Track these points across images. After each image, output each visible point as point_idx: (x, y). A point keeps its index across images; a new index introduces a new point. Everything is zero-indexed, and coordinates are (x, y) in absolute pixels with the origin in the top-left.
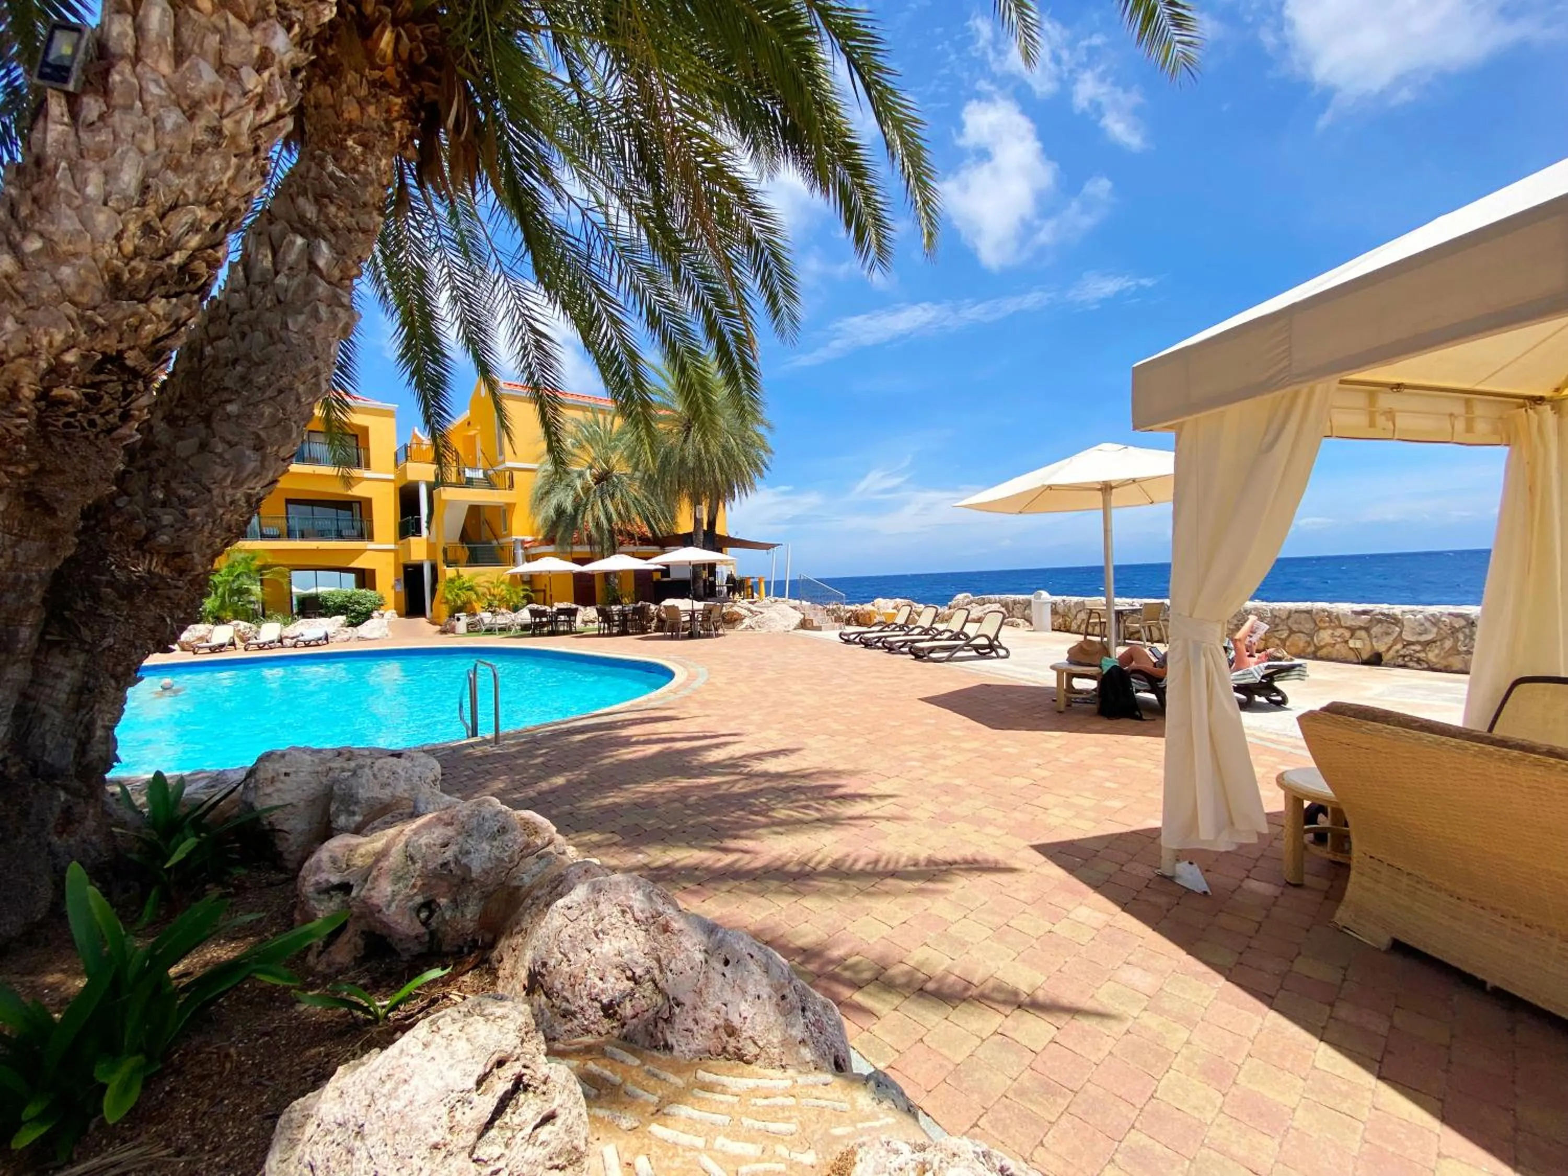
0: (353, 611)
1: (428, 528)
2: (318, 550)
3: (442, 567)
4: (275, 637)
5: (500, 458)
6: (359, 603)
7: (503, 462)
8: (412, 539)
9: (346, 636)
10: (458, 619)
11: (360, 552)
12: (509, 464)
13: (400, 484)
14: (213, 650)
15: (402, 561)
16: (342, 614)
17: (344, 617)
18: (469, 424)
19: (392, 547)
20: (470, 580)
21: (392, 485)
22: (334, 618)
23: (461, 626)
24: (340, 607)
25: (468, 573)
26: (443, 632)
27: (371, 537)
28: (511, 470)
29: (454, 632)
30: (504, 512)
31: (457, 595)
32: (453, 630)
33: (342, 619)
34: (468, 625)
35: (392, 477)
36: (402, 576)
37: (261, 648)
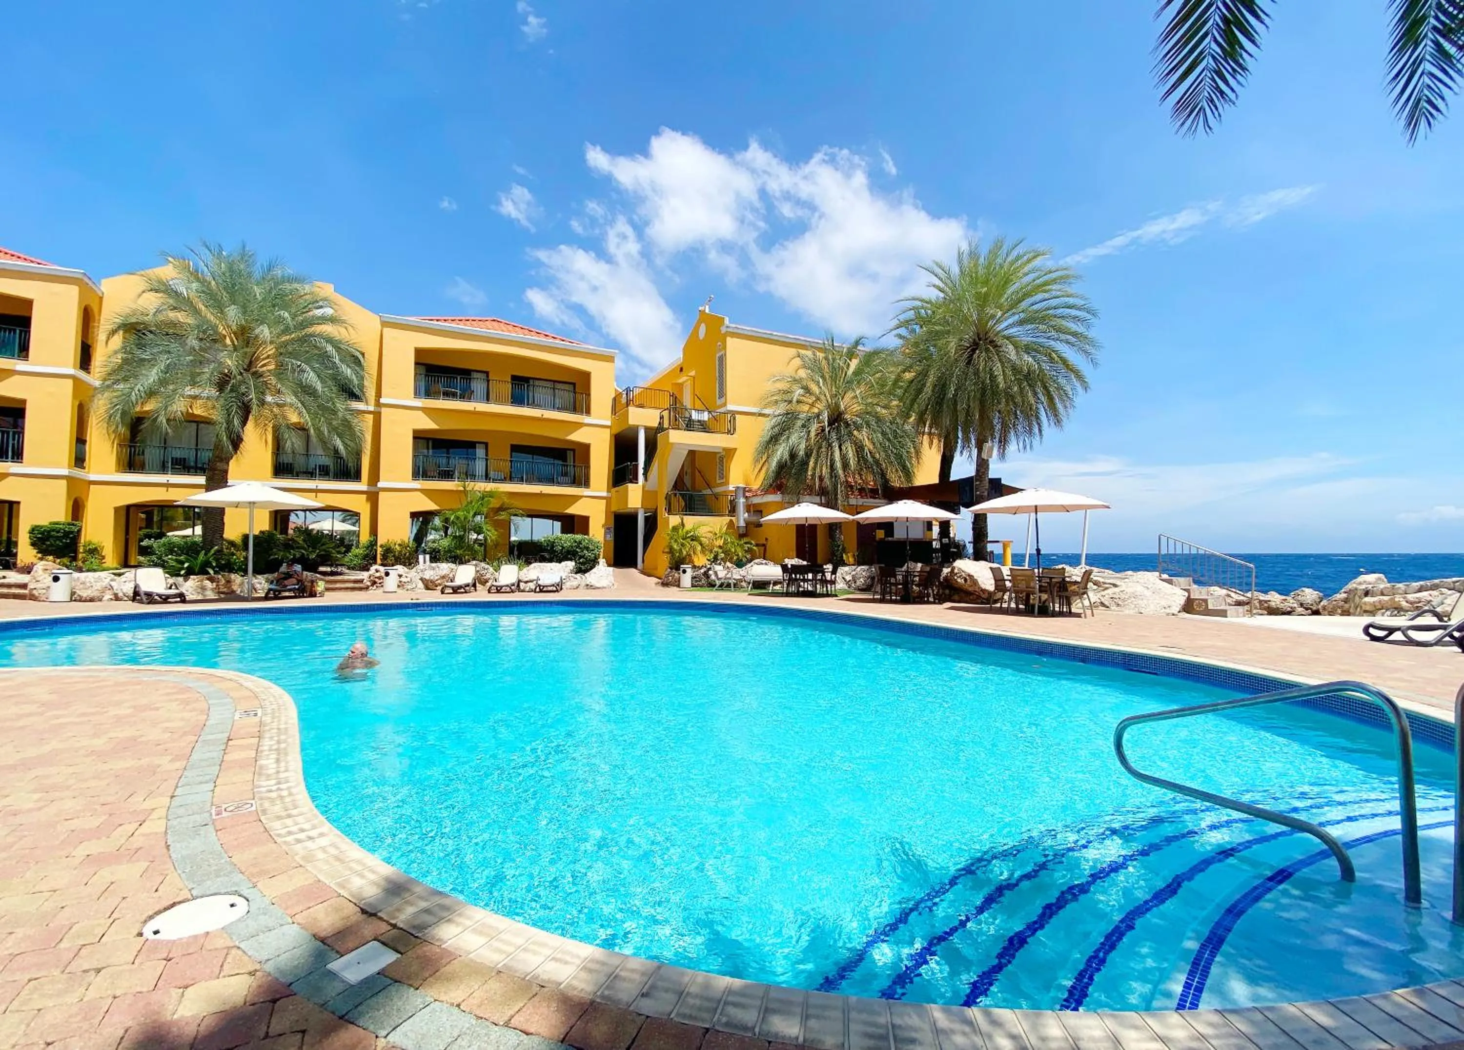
0: (581, 557)
1: (645, 474)
2: (541, 495)
3: (662, 514)
4: (514, 580)
5: (719, 402)
6: (587, 548)
7: (725, 405)
8: (630, 485)
9: (575, 583)
10: (684, 572)
11: (576, 498)
12: (730, 407)
13: (616, 430)
14: (456, 590)
15: (614, 508)
16: (571, 560)
17: (573, 563)
18: (681, 370)
19: (604, 494)
20: (694, 529)
21: (608, 430)
22: (563, 563)
23: (686, 579)
24: (568, 552)
25: (691, 521)
26: (665, 584)
27: (587, 484)
28: (734, 413)
29: (678, 586)
30: (721, 459)
31: (683, 545)
32: (677, 584)
33: (571, 565)
34: (693, 578)
35: (609, 423)
36: (612, 525)
37: (498, 591)
